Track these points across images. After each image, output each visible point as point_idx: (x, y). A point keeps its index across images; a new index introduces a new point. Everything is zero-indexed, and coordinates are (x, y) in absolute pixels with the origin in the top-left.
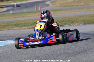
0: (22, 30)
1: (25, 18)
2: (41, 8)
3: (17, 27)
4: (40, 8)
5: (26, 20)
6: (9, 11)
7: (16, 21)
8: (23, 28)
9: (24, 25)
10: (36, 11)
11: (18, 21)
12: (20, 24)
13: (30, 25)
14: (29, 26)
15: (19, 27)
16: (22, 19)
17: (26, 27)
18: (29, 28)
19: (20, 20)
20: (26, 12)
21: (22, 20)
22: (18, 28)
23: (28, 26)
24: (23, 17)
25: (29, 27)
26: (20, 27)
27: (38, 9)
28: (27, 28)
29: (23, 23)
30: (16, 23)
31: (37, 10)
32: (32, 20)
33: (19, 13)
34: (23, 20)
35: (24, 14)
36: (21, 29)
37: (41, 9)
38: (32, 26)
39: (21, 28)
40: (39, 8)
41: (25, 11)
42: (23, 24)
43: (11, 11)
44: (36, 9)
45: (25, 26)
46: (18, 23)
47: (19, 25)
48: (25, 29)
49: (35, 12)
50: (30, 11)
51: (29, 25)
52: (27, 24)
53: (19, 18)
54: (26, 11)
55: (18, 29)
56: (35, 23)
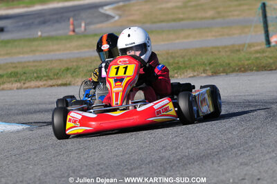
0: (29, 92)
1: (38, 56)
2: (85, 25)
3: (16, 81)
4: (83, 25)
5: (41, 61)
7: (12, 63)
8: (33, 84)
9: (35, 75)
10: (72, 33)
11: (19, 63)
12: (25, 73)
13: (54, 75)
14: (51, 79)
15: (19, 81)
16: (31, 60)
17: (41, 83)
18: (51, 86)
19: (25, 62)
20: (41, 36)
21: (29, 62)
22: (18, 85)
23: (46, 80)
24: (33, 51)
25: (50, 82)
26: (23, 81)
27: (77, 30)
28: (44, 85)
29: (34, 69)
30: (13, 70)
31: (74, 31)
32: (60, 60)
33: (20, 40)
34: (34, 61)
35: (36, 43)
36: (27, 88)
37: (85, 29)
38: (58, 78)
39: (26, 85)
40: (80, 26)
41: (39, 34)
42: (33, 73)
44: (71, 27)
45: (38, 78)
46: (19, 70)
47: (21, 75)
48: (39, 87)
49: (68, 38)
50: (53, 33)
51: (51, 75)
52: (45, 74)
53: (21, 56)
54: (42, 33)
55: (17, 89)
56: (68, 69)
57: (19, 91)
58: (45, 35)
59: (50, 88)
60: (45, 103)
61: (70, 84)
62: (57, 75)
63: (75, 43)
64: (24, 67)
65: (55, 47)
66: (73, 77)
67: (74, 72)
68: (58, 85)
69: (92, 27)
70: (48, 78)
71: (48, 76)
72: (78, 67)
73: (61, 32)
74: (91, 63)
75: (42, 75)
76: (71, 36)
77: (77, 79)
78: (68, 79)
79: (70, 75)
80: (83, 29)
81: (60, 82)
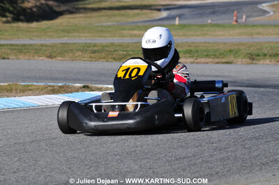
0: (200, 66)
1: (208, 39)
2: (247, 17)
3: (190, 57)
4: (244, 17)
5: (209, 43)
6: (173, 18)
7: (187, 43)
8: (203, 60)
9: (205, 53)
10: (235, 23)
11: (193, 43)
12: (197, 51)
13: (220, 54)
14: (217, 58)
15: (192, 57)
16: (202, 41)
17: (210, 60)
18: (217, 63)
19: (197, 43)
20: (211, 23)
21: (200, 43)
22: (192, 60)
23: (213, 58)
24: (203, 35)
25: (217, 60)
26: (195, 58)
27: (239, 21)
28: (212, 62)
29: (204, 48)
30: (188, 48)
31: (236, 21)
32: (225, 43)
33: (195, 25)
34: (204, 43)
35: (206, 29)
36: (198, 63)
37: (246, 21)
38: (223, 58)
40: (242, 18)
41: (209, 21)
42: (204, 51)
43: (177, 19)
44: (235, 18)
45: (207, 56)
46: (192, 48)
47: (194, 53)
48: (207, 63)
49: (232, 27)
50: (220, 22)
51: (217, 54)
53: (194, 38)
54: (212, 20)
56: (231, 51)
57: (193, 65)
58: (214, 22)
59: (217, 65)
60: (212, 76)
61: (232, 63)
62: (222, 55)
63: (237, 31)
64: (196, 47)
65: (221, 33)
66: (235, 57)
67: (236, 53)
68: (223, 63)
69: (251, 19)
70: (215, 56)
71: (215, 55)
72: (239, 50)
73: (226, 21)
74: (249, 47)
75: (210, 54)
76: (234, 25)
77: (238, 60)
78: (231, 58)
79: (232, 56)
80: (244, 20)
81: (224, 60)
